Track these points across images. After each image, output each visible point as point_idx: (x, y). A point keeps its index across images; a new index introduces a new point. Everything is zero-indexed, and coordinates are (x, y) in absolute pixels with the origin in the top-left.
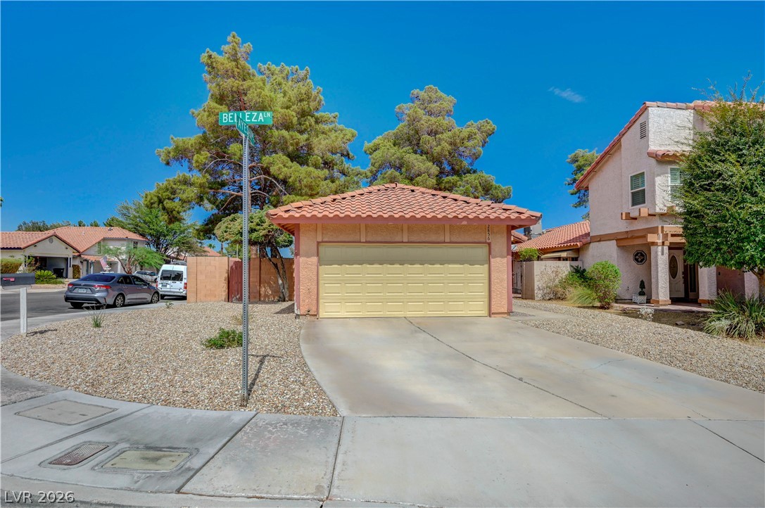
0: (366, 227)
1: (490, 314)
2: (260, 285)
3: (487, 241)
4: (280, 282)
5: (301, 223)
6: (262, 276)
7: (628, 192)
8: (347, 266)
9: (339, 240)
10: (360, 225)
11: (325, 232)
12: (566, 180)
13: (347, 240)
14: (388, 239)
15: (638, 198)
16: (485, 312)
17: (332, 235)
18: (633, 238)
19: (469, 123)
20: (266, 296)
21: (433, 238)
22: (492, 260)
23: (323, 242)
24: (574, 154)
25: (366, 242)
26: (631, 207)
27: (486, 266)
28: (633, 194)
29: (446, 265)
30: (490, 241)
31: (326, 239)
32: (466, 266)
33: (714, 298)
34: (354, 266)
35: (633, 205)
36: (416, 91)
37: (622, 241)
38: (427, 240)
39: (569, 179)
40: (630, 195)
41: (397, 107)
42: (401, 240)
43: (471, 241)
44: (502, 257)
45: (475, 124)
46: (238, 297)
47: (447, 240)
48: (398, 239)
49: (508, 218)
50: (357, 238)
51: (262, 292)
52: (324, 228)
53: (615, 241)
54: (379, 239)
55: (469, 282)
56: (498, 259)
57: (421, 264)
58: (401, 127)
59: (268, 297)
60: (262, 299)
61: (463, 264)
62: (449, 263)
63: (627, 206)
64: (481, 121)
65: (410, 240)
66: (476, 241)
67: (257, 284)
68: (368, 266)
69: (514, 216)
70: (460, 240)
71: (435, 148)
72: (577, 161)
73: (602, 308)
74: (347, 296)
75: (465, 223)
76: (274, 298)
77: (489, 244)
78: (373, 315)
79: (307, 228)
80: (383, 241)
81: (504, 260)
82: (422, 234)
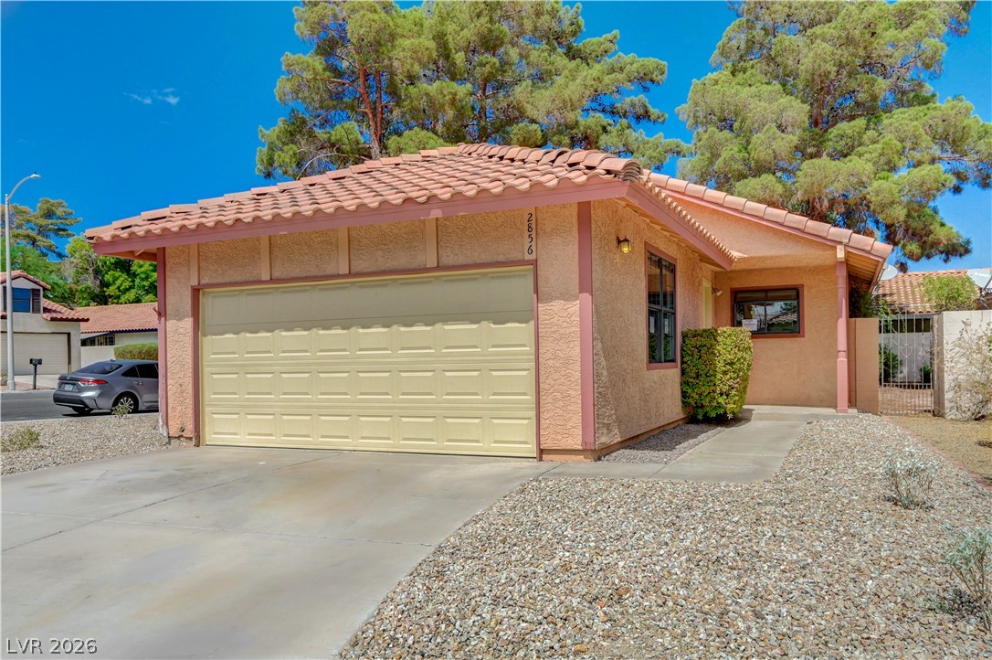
1: (541, 452)
3: (528, 257)
8: (248, 335)
9: (227, 280)
10: (259, 241)
11: (203, 265)
13: (239, 279)
14: (313, 271)
16: (531, 449)
17: (216, 272)
21: (402, 260)
23: (201, 286)
25: (272, 280)
27: (529, 324)
29: (438, 326)
30: (533, 257)
31: (206, 280)
32: (487, 326)
38: (390, 265)
42: (335, 272)
43: (489, 259)
44: (566, 296)
47: (432, 263)
52: (202, 257)
55: (493, 366)
56: (558, 305)
57: (384, 326)
61: (477, 322)
62: (445, 320)
65: (355, 269)
66: (500, 259)
70: (461, 260)
74: (248, 400)
77: (533, 265)
78: (293, 442)
79: (178, 260)
80: (304, 275)
81: (574, 307)
82: (379, 253)
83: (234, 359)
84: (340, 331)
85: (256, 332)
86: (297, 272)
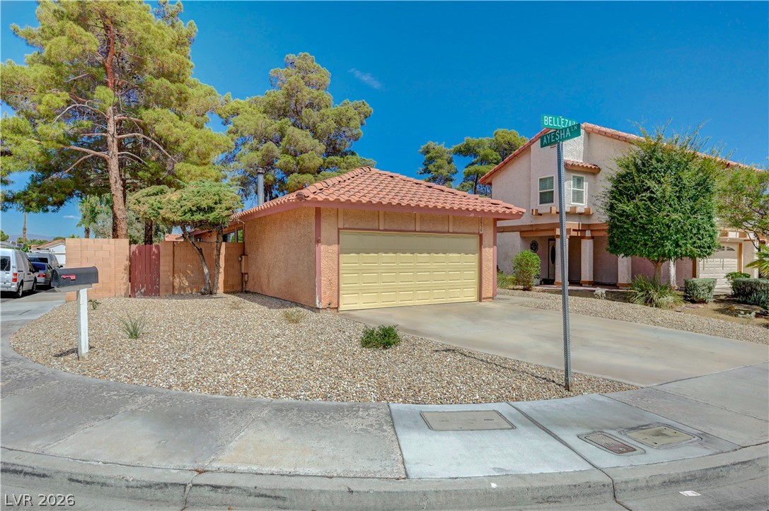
0: (385, 214)
1: (480, 299)
2: (173, 276)
3: (479, 232)
4: (206, 271)
5: (322, 207)
6: (176, 264)
7: (536, 192)
8: (364, 255)
9: (360, 227)
10: (379, 212)
11: (345, 218)
12: (419, 170)
13: (366, 227)
14: (403, 228)
15: (546, 198)
16: (475, 298)
17: (353, 222)
18: (536, 231)
19: (345, 101)
20: (182, 288)
21: (439, 228)
22: (483, 250)
23: (344, 229)
24: (426, 145)
25: (384, 230)
26: (538, 205)
27: (477, 255)
28: (541, 193)
29: (447, 254)
30: (481, 232)
31: (347, 226)
32: (463, 255)
33: (630, 282)
34: (371, 255)
35: (541, 203)
36: (291, 57)
37: (526, 233)
38: (434, 230)
39: (421, 169)
40: (539, 194)
41: (272, 70)
42: (414, 229)
43: (468, 231)
44: (489, 247)
45: (351, 104)
46: (143, 291)
48: (412, 228)
49: (497, 212)
50: (376, 226)
51: (175, 284)
52: (345, 214)
53: (519, 233)
54: (395, 227)
55: (464, 270)
56: (487, 249)
57: (428, 253)
58: (278, 95)
59: (184, 289)
60: (176, 293)
61: (460, 253)
62: (450, 253)
63: (536, 204)
64: (358, 102)
65: (422, 229)
66: (472, 231)
67: (170, 274)
68: (384, 255)
69: (501, 211)
70: (460, 231)
71: (319, 124)
72: (428, 152)
73: (524, 290)
74: (364, 286)
75: (472, 215)
76: (192, 290)
77: (481, 236)
78: (387, 305)
79: (328, 213)
80: (399, 229)
81: (491, 250)
82: (431, 224)
83: (356, 266)
84: (410, 255)
85: (369, 253)
86: (395, 228)
